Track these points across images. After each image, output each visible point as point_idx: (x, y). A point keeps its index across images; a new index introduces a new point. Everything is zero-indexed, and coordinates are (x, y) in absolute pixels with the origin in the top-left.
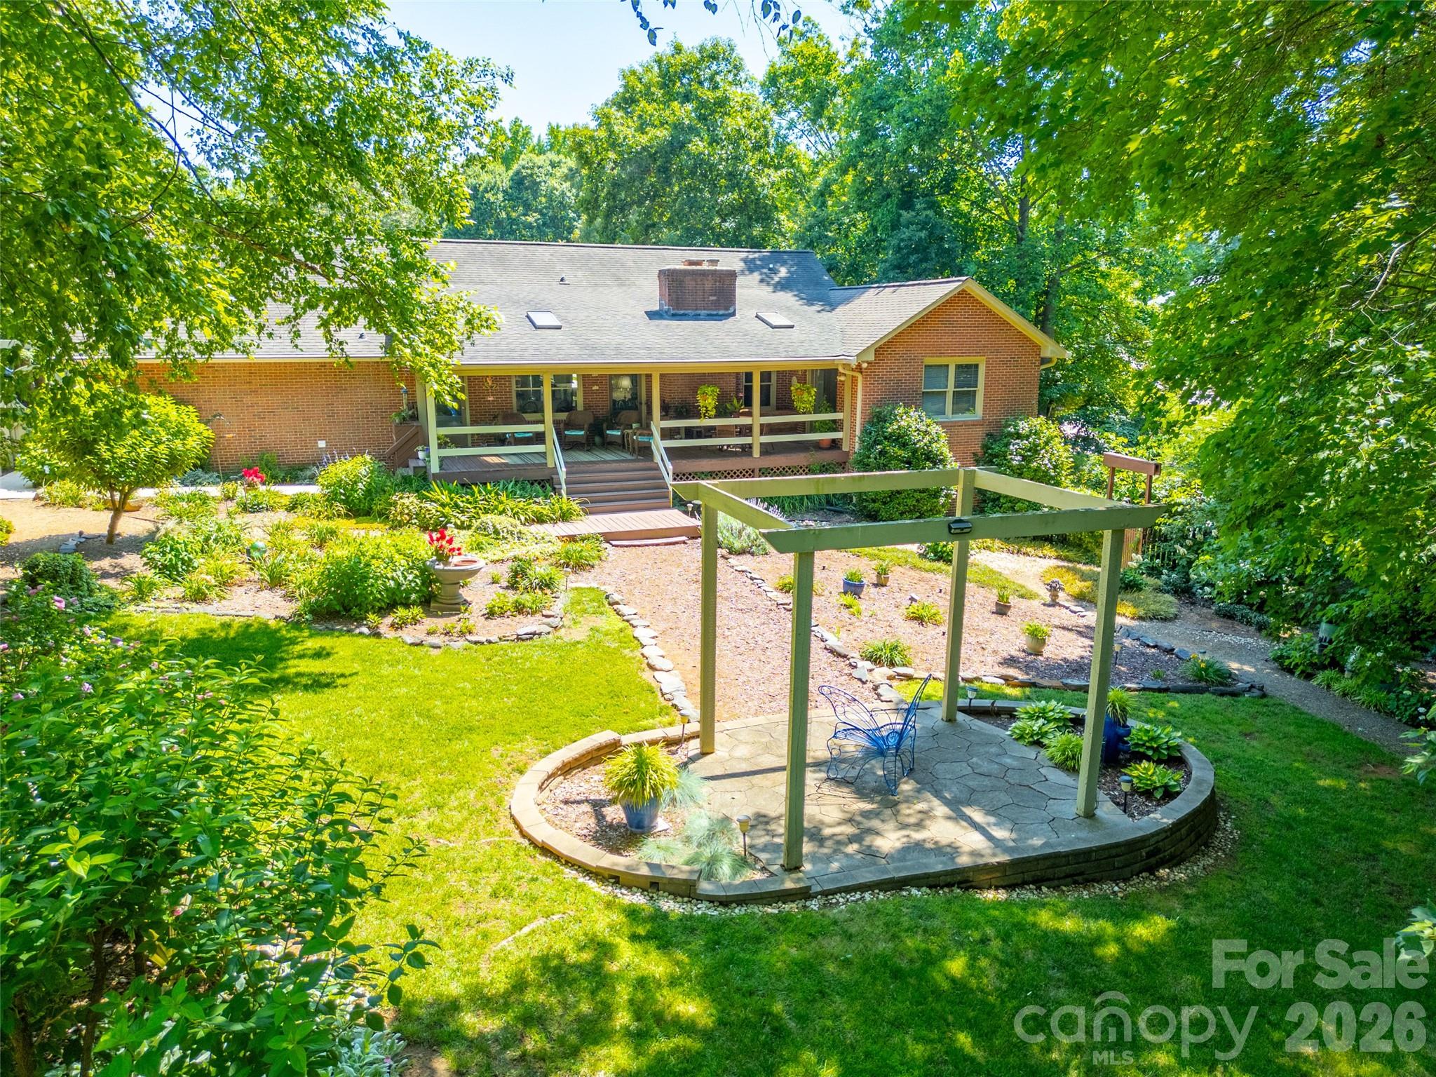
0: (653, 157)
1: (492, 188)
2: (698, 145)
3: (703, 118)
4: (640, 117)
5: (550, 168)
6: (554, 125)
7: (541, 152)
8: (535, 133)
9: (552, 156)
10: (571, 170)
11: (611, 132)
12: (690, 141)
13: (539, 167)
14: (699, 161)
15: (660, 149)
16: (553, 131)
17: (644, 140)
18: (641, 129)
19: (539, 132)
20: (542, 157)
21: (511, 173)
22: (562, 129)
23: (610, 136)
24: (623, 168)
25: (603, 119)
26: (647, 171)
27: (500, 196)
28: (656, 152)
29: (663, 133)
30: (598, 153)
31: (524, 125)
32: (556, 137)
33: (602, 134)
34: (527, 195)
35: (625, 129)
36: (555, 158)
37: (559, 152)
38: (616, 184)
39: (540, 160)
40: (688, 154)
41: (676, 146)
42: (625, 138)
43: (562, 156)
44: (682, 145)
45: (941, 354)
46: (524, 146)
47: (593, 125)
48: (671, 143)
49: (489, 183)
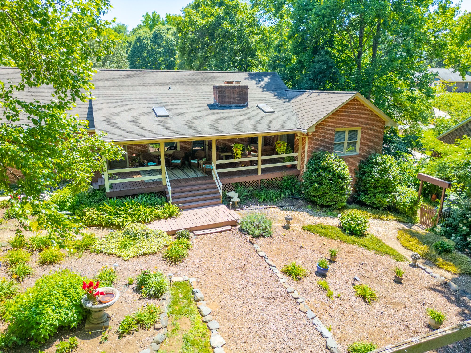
0: (208, 30)
1: (146, 38)
2: (226, 25)
3: (228, 13)
4: (202, 12)
5: (167, 31)
6: (168, 14)
7: (163, 25)
8: (161, 17)
9: (167, 26)
10: (174, 32)
11: (190, 19)
12: (223, 23)
13: (163, 30)
14: (226, 31)
15: (211, 26)
16: (168, 16)
17: (204, 22)
18: (203, 18)
19: (163, 17)
20: (164, 26)
21: (152, 32)
22: (171, 16)
23: (190, 21)
24: (195, 34)
25: (187, 14)
26: (205, 35)
27: (149, 41)
28: (209, 28)
29: (212, 20)
30: (185, 27)
31: (157, 14)
32: (169, 19)
33: (186, 19)
34: (159, 41)
35: (197, 18)
36: (169, 27)
37: (170, 25)
38: (192, 40)
39: (163, 28)
40: (222, 28)
41: (217, 24)
42: (196, 21)
43: (171, 26)
44: (220, 25)
45: (343, 126)
46: (157, 22)
47: (183, 15)
48: (215, 24)
49: (144, 36)
